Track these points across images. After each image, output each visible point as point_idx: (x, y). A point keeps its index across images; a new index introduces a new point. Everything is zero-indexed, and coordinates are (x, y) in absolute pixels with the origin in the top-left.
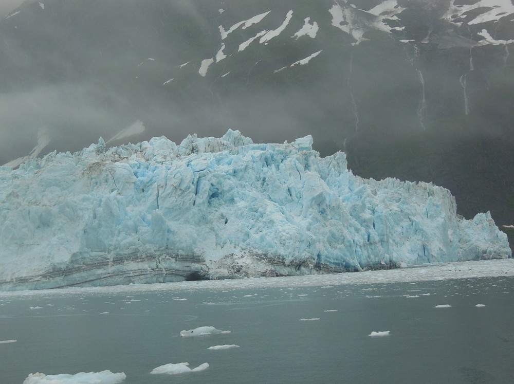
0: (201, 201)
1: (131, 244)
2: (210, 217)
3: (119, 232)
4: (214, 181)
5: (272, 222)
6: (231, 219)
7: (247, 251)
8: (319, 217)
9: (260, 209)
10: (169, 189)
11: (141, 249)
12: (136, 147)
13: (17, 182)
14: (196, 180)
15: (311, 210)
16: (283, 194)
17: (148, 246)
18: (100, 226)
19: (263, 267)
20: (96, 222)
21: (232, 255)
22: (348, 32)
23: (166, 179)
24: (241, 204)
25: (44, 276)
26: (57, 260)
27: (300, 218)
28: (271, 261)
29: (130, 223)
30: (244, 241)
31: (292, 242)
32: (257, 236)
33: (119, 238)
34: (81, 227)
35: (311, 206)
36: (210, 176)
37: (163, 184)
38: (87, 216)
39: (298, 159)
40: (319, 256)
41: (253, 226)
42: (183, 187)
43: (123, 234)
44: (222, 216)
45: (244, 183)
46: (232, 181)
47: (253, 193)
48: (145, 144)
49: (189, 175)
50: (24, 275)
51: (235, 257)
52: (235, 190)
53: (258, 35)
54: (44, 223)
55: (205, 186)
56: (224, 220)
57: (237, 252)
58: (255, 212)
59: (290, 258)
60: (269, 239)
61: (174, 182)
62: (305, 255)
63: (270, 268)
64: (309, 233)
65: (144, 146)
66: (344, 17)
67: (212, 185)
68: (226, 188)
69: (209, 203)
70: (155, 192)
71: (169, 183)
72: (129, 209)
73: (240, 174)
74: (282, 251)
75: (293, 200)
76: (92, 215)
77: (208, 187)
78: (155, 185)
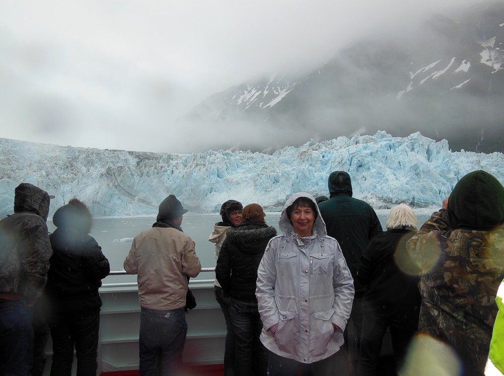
0: (352, 169)
1: (314, 191)
2: (357, 177)
3: (309, 185)
4: (360, 159)
5: (387, 180)
6: (368, 178)
7: (374, 195)
8: (415, 177)
9: (383, 173)
10: (336, 163)
11: (319, 193)
12: (329, 142)
13: (270, 161)
14: (350, 158)
15: (410, 173)
16: (396, 165)
17: (323, 192)
18: (299, 182)
19: (381, 204)
20: (298, 180)
21: (367, 197)
22: (491, 65)
23: (335, 158)
24: (373, 170)
25: (274, 206)
26: (279, 199)
27: (404, 178)
28: (385, 201)
29: (315, 181)
30: (373, 190)
31: (397, 191)
32: (380, 187)
33: (309, 188)
34: (291, 183)
35: (410, 171)
36: (358, 156)
37: (334, 161)
38: (293, 177)
39: (407, 146)
40: (414, 198)
41: (379, 182)
42: (343, 163)
43: (310, 186)
44: (364, 177)
45: (376, 159)
46: (370, 159)
47: (380, 164)
48: (334, 140)
49: (346, 156)
50: (266, 205)
51: (368, 198)
52: (370, 163)
53: (432, 74)
54: (276, 181)
55: (355, 161)
56: (364, 179)
57: (369, 196)
58: (380, 174)
59: (396, 199)
60: (385, 189)
61: (339, 160)
62: (404, 198)
63: (384, 204)
64: (407, 186)
65: (333, 142)
66: (490, 57)
67: (359, 161)
68: (366, 163)
69: (357, 170)
70: (330, 165)
71: (337, 160)
72: (316, 174)
73: (374, 155)
74: (391, 196)
75: (401, 168)
76: (296, 177)
77: (356, 162)
78: (330, 161)
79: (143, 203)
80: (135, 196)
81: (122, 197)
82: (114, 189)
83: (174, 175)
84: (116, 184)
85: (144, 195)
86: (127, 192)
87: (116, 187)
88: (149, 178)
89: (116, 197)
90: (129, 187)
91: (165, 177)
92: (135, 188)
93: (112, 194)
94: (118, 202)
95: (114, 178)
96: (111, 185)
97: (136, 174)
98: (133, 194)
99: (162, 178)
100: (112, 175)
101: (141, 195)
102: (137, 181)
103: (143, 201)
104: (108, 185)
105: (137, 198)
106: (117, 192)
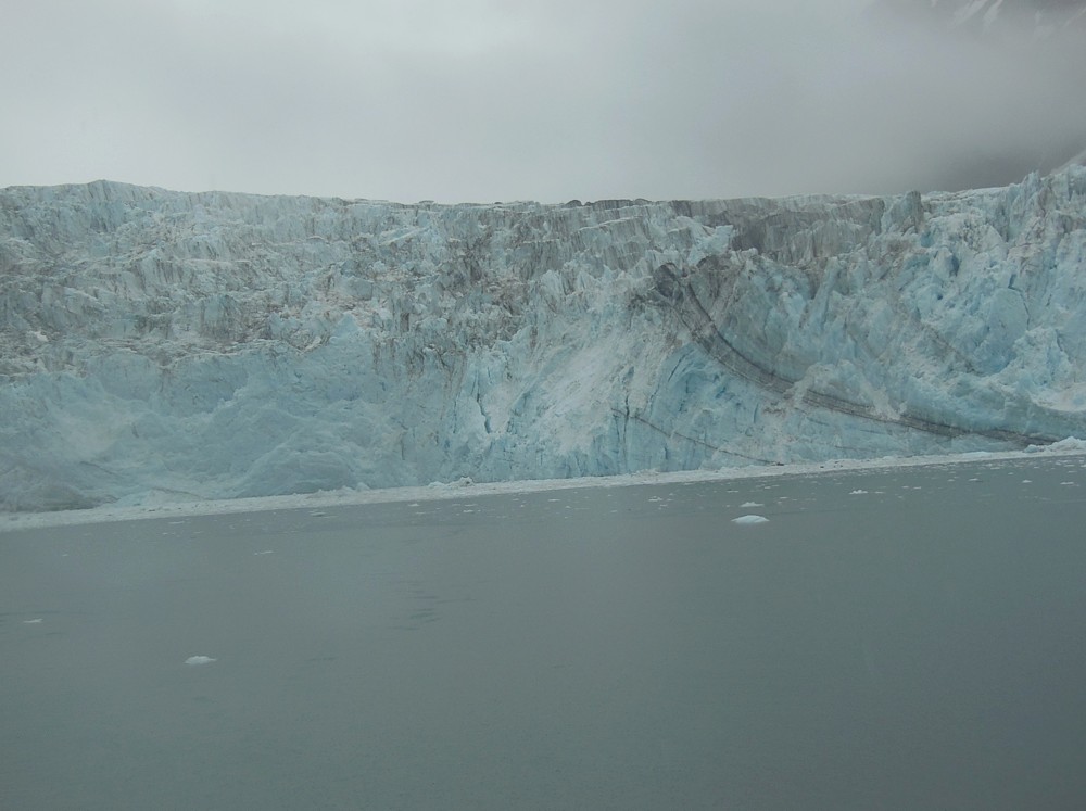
79: (831, 407)
80: (790, 381)
81: (736, 387)
82: (698, 353)
83: (963, 278)
84: (707, 332)
85: (833, 374)
86: (756, 365)
87: (707, 345)
88: (850, 301)
89: (711, 388)
90: (762, 341)
91: (921, 292)
92: (789, 346)
93: (691, 375)
94: (720, 410)
95: (693, 307)
96: (684, 337)
97: (789, 284)
98: (781, 370)
99: (906, 296)
100: (680, 297)
101: (823, 376)
102: (796, 316)
103: (831, 399)
104: (671, 339)
105: (800, 388)
106: (711, 367)
